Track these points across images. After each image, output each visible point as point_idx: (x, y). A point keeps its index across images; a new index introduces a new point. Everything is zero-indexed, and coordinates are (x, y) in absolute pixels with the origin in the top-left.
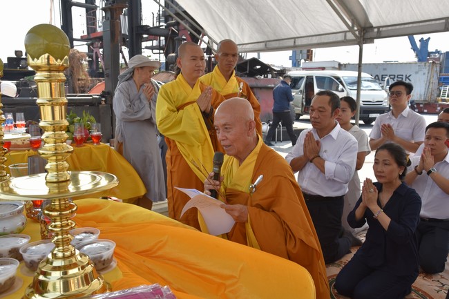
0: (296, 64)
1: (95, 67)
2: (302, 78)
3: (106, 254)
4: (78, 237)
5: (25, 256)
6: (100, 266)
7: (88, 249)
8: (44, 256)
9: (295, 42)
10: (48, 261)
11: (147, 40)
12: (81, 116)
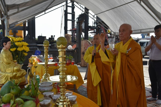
0: (143, 37)
1: (73, 39)
2: (145, 42)
3: (74, 99)
4: (67, 94)
5: (53, 97)
6: (72, 103)
7: (69, 97)
8: (58, 98)
9: (141, 31)
10: (59, 100)
11: (90, 30)
12: (69, 56)
